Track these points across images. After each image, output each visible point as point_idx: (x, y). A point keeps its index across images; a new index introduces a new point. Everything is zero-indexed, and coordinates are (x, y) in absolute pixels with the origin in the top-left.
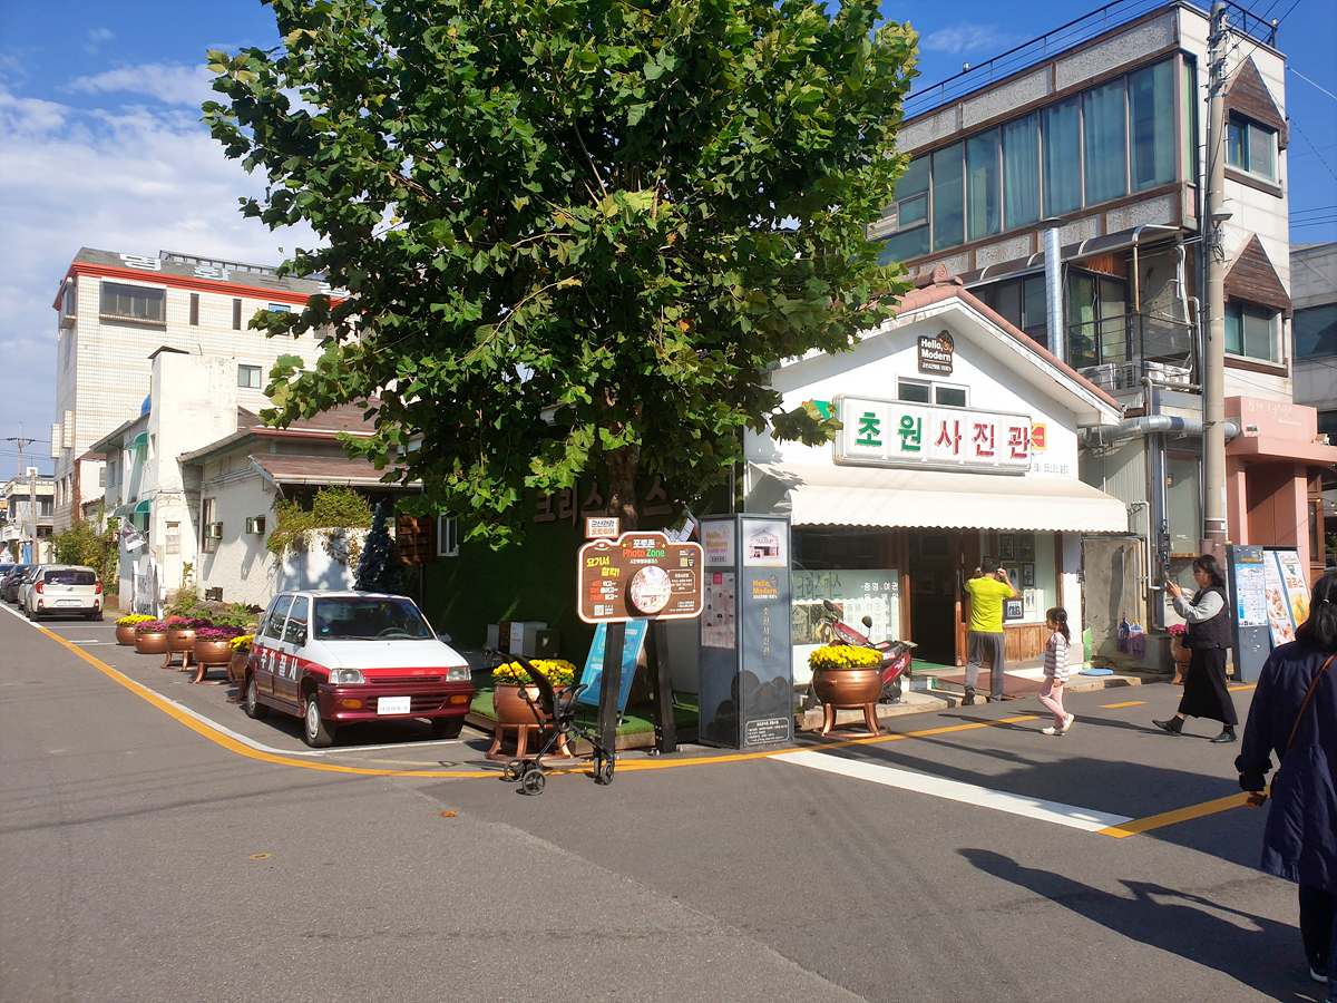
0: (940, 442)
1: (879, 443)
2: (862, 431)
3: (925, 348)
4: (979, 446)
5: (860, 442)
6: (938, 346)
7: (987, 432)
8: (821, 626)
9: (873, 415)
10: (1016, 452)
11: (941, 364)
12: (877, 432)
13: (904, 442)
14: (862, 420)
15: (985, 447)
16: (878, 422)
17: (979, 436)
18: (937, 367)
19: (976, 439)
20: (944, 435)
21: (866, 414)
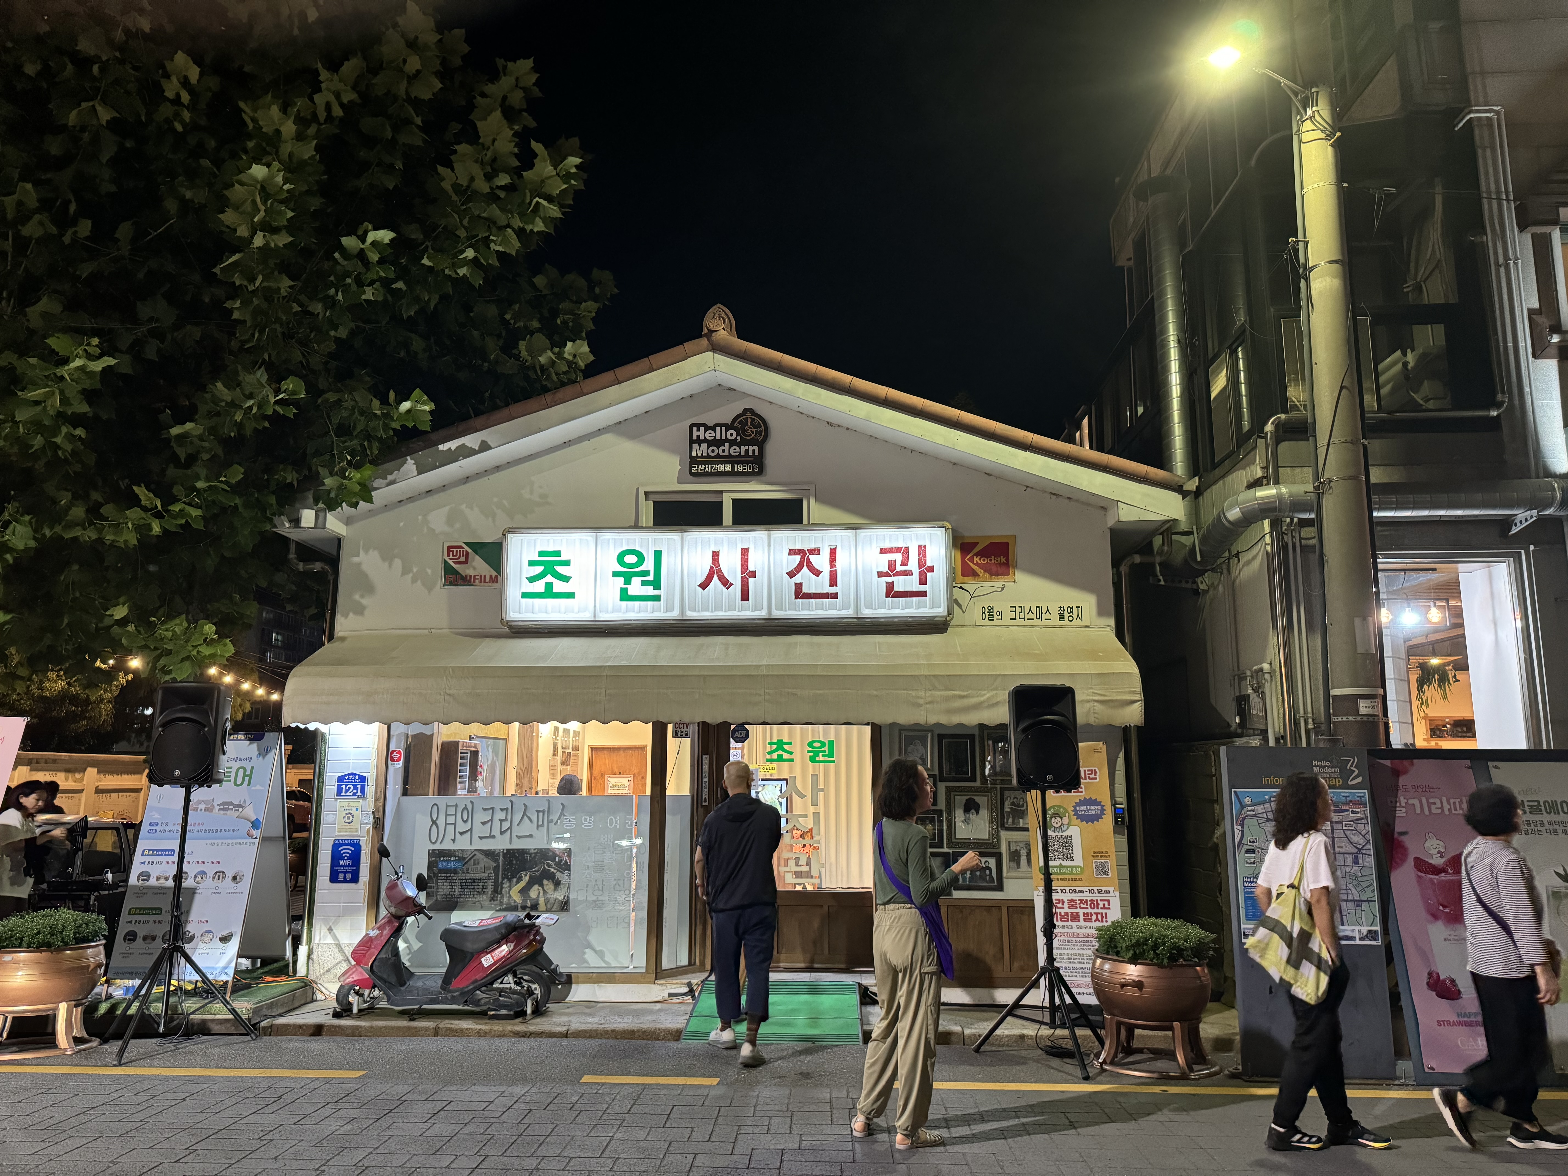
0: (704, 586)
1: (571, 595)
2: (531, 579)
3: (699, 441)
4: (798, 586)
5: (525, 595)
6: (732, 435)
7: (821, 562)
8: (522, 884)
9: (558, 553)
10: (896, 589)
11: (733, 463)
12: (566, 579)
13: (623, 591)
14: (532, 563)
15: (811, 584)
16: (567, 563)
17: (799, 568)
18: (728, 468)
19: (791, 574)
20: (715, 572)
21: (541, 553)
